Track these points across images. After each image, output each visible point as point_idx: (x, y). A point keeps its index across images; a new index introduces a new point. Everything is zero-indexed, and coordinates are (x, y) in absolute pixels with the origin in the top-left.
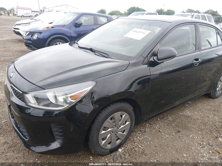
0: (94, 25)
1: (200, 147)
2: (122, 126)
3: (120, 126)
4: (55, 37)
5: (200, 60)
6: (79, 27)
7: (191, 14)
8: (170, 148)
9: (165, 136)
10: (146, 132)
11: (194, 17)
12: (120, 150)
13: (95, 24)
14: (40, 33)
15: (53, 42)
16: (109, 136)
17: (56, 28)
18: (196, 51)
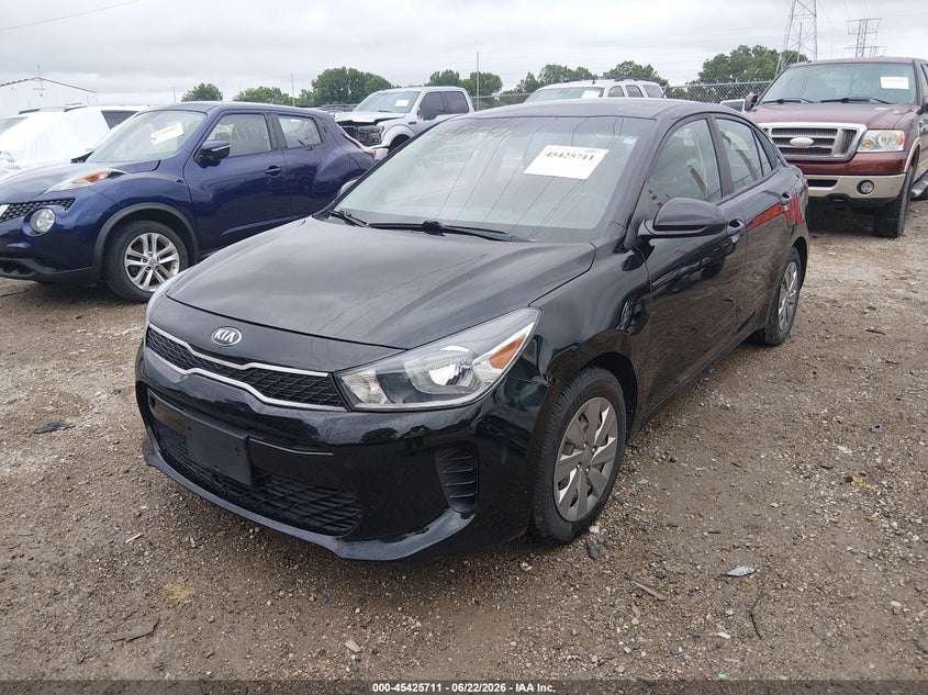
0: (274, 149)
1: (802, 476)
2: (600, 449)
3: (596, 448)
4: (127, 216)
5: (742, 225)
6: (216, 163)
7: (595, 85)
8: (725, 495)
9: (693, 469)
10: (634, 471)
11: (606, 93)
12: (595, 529)
13: (274, 146)
14: (66, 202)
15: (124, 236)
16: (573, 474)
17: (128, 176)
18: (724, 199)
